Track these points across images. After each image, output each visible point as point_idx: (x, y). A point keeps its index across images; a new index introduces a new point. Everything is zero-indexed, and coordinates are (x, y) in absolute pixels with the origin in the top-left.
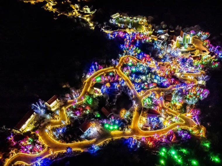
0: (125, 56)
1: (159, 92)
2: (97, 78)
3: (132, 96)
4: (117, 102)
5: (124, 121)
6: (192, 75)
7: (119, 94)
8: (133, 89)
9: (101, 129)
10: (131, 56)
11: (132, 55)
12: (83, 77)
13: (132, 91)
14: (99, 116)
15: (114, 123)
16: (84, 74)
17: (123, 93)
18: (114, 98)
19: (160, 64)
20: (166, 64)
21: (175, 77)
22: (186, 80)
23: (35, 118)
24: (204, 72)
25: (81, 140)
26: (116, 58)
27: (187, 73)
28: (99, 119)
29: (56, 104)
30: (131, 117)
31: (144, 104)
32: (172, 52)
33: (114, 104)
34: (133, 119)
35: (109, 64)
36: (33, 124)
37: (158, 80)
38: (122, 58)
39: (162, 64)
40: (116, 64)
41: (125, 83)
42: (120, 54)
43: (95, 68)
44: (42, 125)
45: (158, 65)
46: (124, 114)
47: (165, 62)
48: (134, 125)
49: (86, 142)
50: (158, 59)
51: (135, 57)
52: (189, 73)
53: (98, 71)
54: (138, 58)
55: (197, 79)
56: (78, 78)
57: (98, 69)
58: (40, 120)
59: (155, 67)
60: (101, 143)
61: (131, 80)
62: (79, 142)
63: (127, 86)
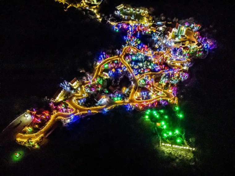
0: (128, 47)
1: (151, 75)
2: (105, 65)
3: (131, 78)
4: (120, 83)
5: (124, 95)
6: (179, 62)
7: (122, 77)
8: (132, 73)
9: (109, 100)
10: (132, 46)
11: (134, 46)
12: (94, 64)
13: (131, 75)
14: (107, 92)
15: (118, 96)
16: (95, 62)
17: (124, 76)
18: (118, 80)
19: (155, 53)
20: (160, 53)
21: (166, 64)
22: (174, 66)
23: (64, 93)
24: (189, 60)
25: (96, 106)
26: (120, 48)
27: (176, 60)
28: (108, 94)
29: (77, 84)
30: (130, 93)
31: (139, 84)
32: (167, 43)
33: (118, 84)
34: (131, 94)
35: (114, 54)
36: (63, 97)
37: (152, 66)
38: (125, 48)
39: (158, 53)
40: (120, 54)
41: (126, 69)
42: (123, 45)
43: (103, 57)
44: (69, 97)
45: (154, 54)
46: (125, 90)
47: (160, 52)
48: (131, 97)
49: (99, 107)
50: (154, 49)
51: (135, 47)
52: (178, 60)
53: (106, 59)
54: (138, 48)
55: (183, 65)
56: (91, 65)
57: (106, 58)
58: (68, 94)
59: (152, 56)
60: (109, 108)
61: (131, 67)
62: (95, 107)
63: (128, 71)
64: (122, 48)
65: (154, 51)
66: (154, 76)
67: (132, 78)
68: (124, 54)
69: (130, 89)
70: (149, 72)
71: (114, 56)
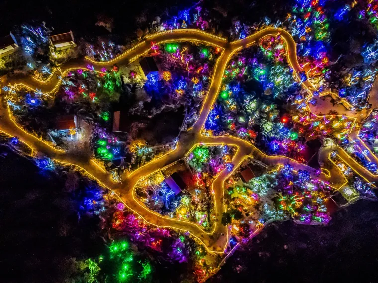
1: (246, 150)
10: (291, 36)
12: (154, 23)
13: (196, 118)
14: (106, 118)
16: (159, 19)
23: (15, 53)
34: (147, 164)
37: (276, 128)
38: (268, 28)
42: (269, 18)
45: (321, 95)
46: (138, 148)
47: (343, 100)
51: (296, 44)
53: (190, 30)
54: (301, 53)
55: (352, 180)
59: (311, 96)
64: (260, 26)
66: (252, 157)
67: (192, 128)
68: (248, 45)
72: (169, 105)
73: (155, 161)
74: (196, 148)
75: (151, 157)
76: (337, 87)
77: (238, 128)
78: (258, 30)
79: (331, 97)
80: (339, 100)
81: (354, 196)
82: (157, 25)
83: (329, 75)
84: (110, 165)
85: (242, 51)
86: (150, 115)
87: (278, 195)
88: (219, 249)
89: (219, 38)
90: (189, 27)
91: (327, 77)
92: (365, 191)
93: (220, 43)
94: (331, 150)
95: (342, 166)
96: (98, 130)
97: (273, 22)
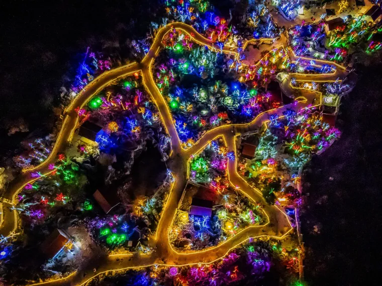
6: (314, 79)
7: (140, 147)
10: (182, 23)
12: (62, 95)
13: (169, 140)
14: (90, 208)
18: (129, 159)
20: (263, 43)
24: (344, 68)
25: (44, 276)
30: (159, 210)
34: (162, 214)
37: (235, 98)
39: (254, 43)
45: (244, 48)
47: (262, 40)
48: (161, 235)
51: (191, 27)
53: (99, 78)
54: (201, 30)
55: (324, 90)
57: (100, 72)
59: (237, 56)
60: (87, 281)
62: (41, 282)
63: (161, 125)
64: (153, 33)
65: (245, 37)
66: (239, 134)
67: (172, 151)
68: (156, 53)
69: (162, 197)
70: (224, 122)
71: (124, 63)
72: (136, 148)
73: (166, 206)
74: (190, 165)
75: (160, 206)
76: (249, 34)
77: (208, 121)
78: (154, 37)
79: (251, 44)
80: (259, 42)
81: (336, 99)
82: (67, 94)
83: (235, 30)
84: (130, 244)
85: (156, 61)
86: (127, 171)
87: (286, 145)
88: (286, 229)
89: (128, 65)
90: (95, 76)
91: (235, 32)
92: (338, 89)
93: (133, 69)
94: (288, 81)
95: (307, 85)
96: (91, 224)
97: (160, 23)
